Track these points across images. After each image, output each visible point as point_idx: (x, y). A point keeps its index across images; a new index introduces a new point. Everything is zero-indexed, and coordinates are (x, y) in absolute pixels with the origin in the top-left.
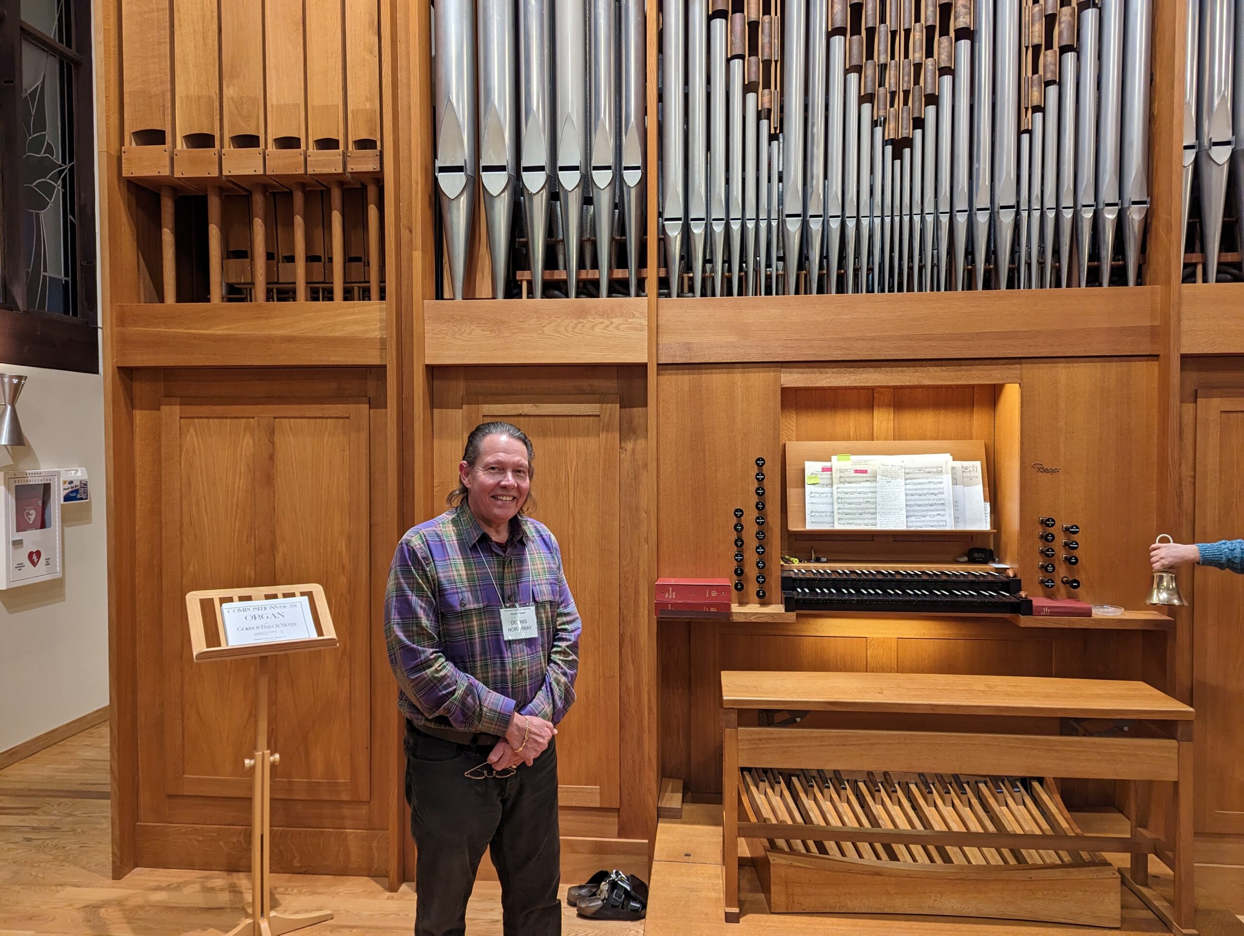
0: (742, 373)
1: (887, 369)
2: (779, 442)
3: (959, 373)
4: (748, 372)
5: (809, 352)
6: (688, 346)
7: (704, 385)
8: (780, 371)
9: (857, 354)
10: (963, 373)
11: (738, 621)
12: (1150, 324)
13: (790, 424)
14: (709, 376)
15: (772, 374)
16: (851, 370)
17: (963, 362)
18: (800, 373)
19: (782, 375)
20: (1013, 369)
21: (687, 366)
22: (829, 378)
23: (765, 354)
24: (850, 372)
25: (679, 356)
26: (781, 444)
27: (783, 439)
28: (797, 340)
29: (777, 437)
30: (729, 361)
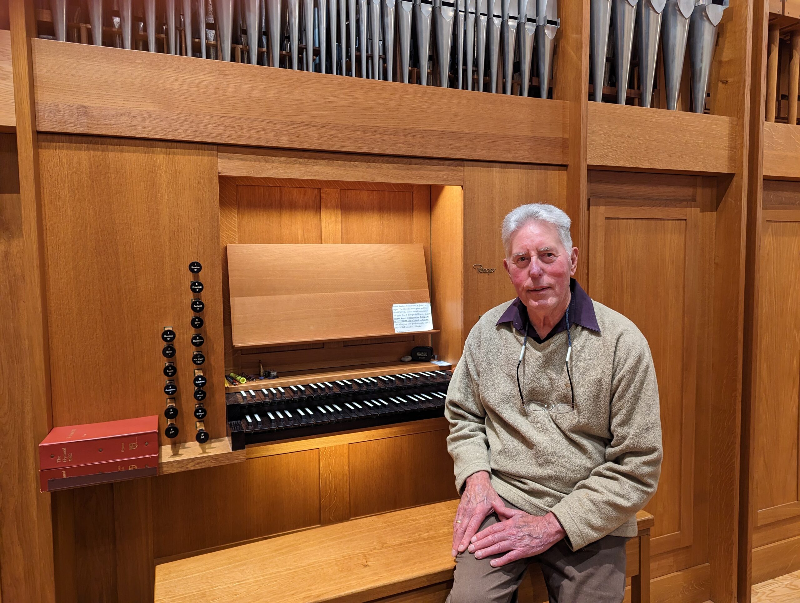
0: (166, 153)
1: (340, 162)
2: (219, 244)
3: (410, 172)
4: (174, 153)
5: (252, 135)
6: (85, 111)
7: (112, 166)
8: (217, 156)
9: (307, 142)
10: (414, 172)
11: (171, 472)
12: (561, 136)
13: (231, 224)
14: (118, 155)
15: (206, 158)
16: (301, 160)
17: (413, 160)
18: (242, 159)
19: (220, 161)
20: (458, 171)
21: (85, 139)
22: (276, 168)
23: (196, 131)
24: (300, 163)
25: (72, 123)
26: (222, 246)
27: (224, 241)
28: (236, 118)
29: (216, 238)
30: (146, 136)
